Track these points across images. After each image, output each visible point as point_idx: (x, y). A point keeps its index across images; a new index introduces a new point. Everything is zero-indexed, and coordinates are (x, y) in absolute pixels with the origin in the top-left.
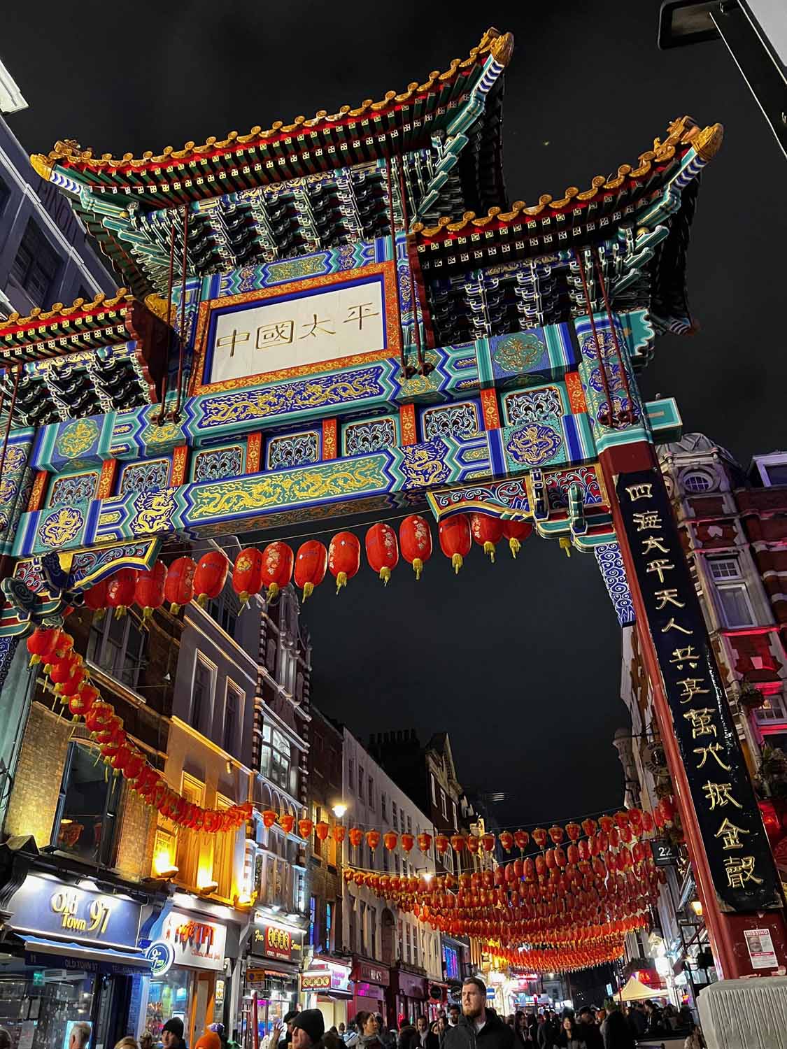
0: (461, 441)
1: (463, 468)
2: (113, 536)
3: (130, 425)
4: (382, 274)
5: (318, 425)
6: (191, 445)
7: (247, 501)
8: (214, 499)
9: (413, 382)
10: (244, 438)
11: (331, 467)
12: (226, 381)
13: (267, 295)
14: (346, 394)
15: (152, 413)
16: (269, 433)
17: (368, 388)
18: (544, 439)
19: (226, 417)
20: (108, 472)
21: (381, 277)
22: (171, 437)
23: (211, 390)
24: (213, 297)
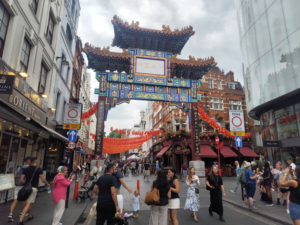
0: (175, 95)
1: (175, 99)
3: (124, 77)
4: (165, 60)
5: (154, 86)
6: (134, 84)
7: (144, 97)
8: (139, 95)
9: (169, 83)
10: (143, 85)
11: (157, 94)
12: (139, 73)
13: (146, 57)
14: (159, 82)
15: (128, 76)
16: (146, 85)
17: (162, 82)
18: (185, 98)
19: (141, 81)
20: (120, 85)
21: (164, 60)
22: (132, 82)
23: (137, 74)
24: (137, 54)
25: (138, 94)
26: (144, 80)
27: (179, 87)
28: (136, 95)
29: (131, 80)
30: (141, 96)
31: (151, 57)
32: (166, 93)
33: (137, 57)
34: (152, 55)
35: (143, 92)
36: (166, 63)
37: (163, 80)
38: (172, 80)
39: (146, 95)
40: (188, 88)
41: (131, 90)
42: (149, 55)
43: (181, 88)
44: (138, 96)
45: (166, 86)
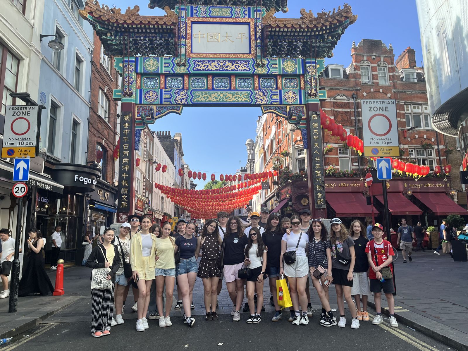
0: (272, 92)
1: (271, 100)
2: (169, 103)
3: (169, 64)
4: (250, 23)
5: (229, 76)
6: (190, 75)
7: (210, 99)
8: (200, 96)
9: (259, 69)
10: (206, 75)
11: (234, 92)
12: (199, 53)
13: (211, 21)
14: (239, 68)
15: (176, 61)
16: (214, 76)
17: (246, 68)
18: (293, 96)
19: (202, 68)
20: (162, 79)
21: (248, 24)
22: (184, 72)
23: (195, 56)
24: (192, 16)
25: (197, 94)
26: (208, 66)
27: (279, 75)
28: (193, 97)
29: (183, 68)
30: (204, 98)
31: (221, 19)
32: (254, 88)
33: (193, 23)
34: (223, 16)
35: (207, 90)
36: (251, 30)
37: (246, 63)
38: (265, 62)
39: (213, 95)
40: (299, 76)
41: (183, 88)
42: (217, 15)
43: (284, 75)
44: (197, 99)
45: (253, 75)
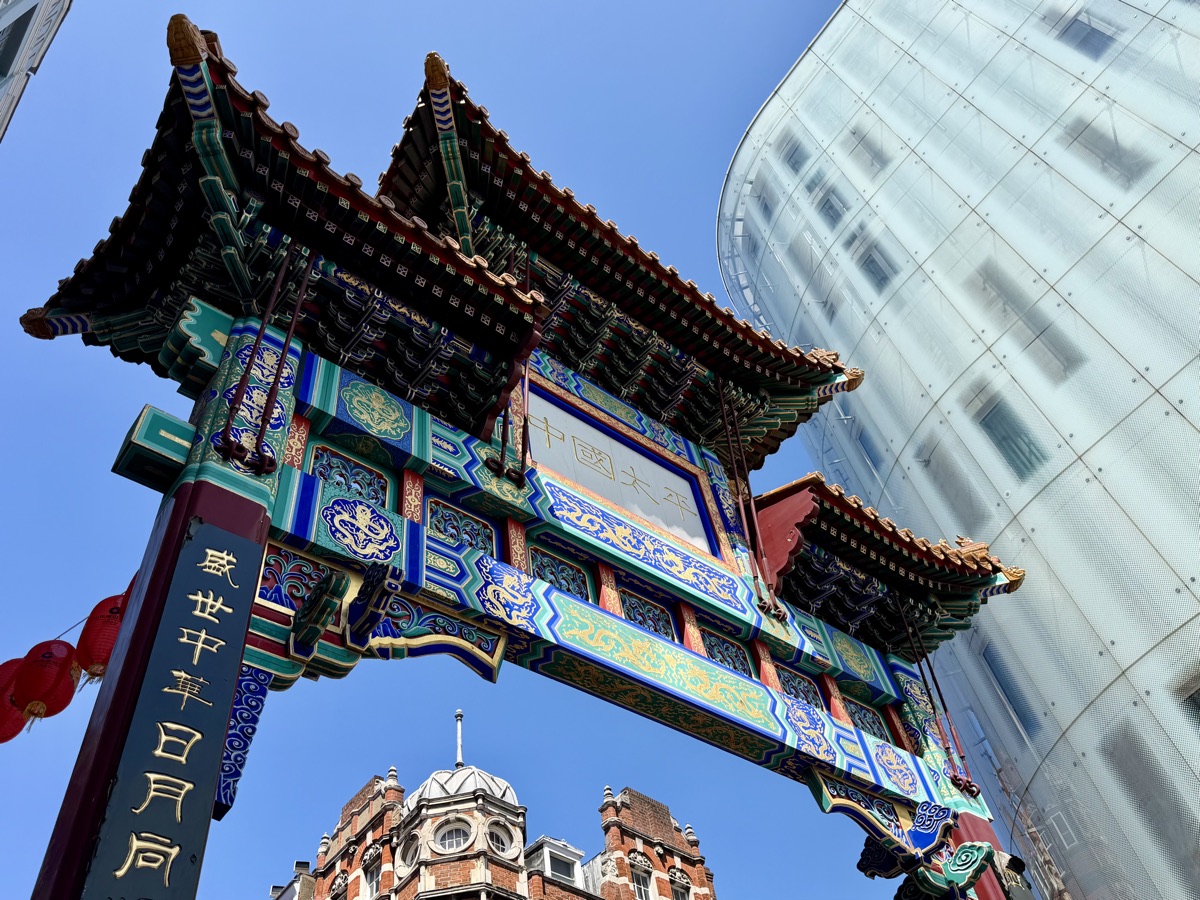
0: (834, 724)
2: (453, 596)
3: (455, 447)
4: (695, 477)
5: (678, 606)
6: (528, 529)
7: (629, 655)
8: (586, 626)
9: (771, 621)
10: (591, 563)
11: (714, 670)
12: (560, 475)
13: (584, 408)
14: (708, 588)
15: (483, 452)
16: (619, 577)
18: (903, 768)
19: (581, 522)
20: (414, 488)
21: (691, 478)
22: (518, 504)
23: (547, 473)
25: (574, 613)
26: (602, 527)
27: (832, 672)
28: (556, 615)
29: (511, 487)
31: (613, 420)
34: (619, 416)
36: (708, 498)
39: (638, 646)
40: (879, 706)
42: (600, 403)
44: (576, 632)
45: (749, 639)
